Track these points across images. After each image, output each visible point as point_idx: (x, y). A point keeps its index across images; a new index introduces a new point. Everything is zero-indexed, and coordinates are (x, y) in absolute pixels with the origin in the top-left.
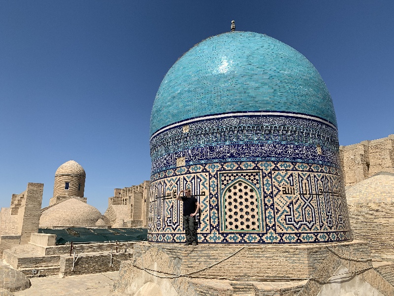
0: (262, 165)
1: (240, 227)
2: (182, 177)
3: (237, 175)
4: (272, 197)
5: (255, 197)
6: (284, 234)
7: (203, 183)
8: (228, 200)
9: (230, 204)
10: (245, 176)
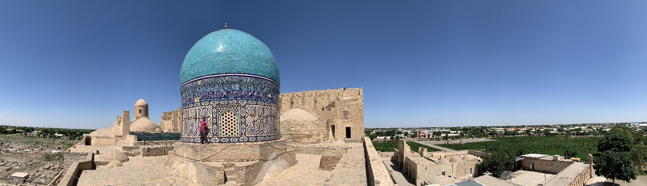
0: (240, 102)
1: (228, 134)
2: (197, 108)
3: (227, 107)
4: (245, 118)
5: (236, 118)
6: (249, 137)
7: (209, 111)
8: (222, 120)
9: (223, 122)
10: (231, 107)
